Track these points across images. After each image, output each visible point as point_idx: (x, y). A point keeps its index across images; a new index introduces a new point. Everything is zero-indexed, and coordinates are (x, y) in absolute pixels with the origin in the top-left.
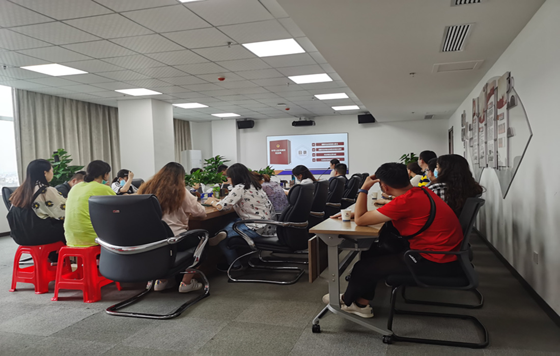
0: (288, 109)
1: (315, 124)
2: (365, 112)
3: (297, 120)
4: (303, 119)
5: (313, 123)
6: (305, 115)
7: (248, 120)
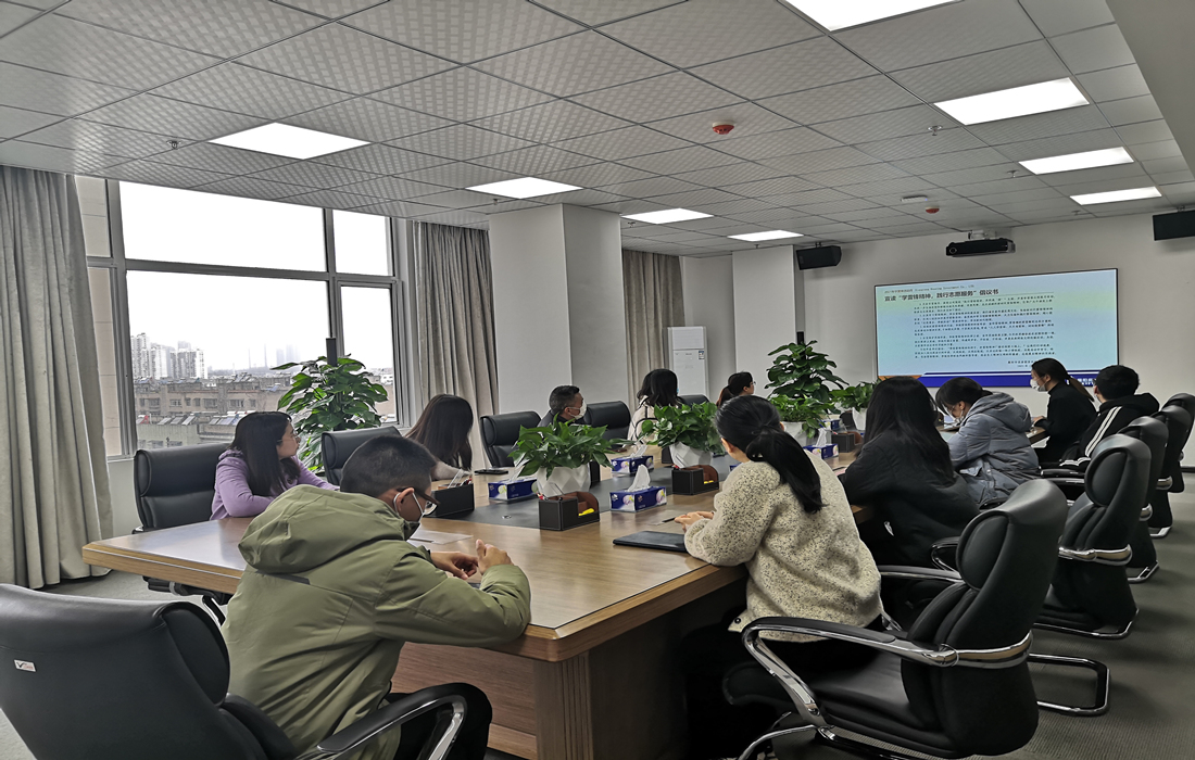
0: (934, 211)
1: (1013, 248)
2: (1176, 206)
3: (961, 238)
4: (978, 236)
5: (1009, 244)
6: (982, 224)
7: (824, 245)
